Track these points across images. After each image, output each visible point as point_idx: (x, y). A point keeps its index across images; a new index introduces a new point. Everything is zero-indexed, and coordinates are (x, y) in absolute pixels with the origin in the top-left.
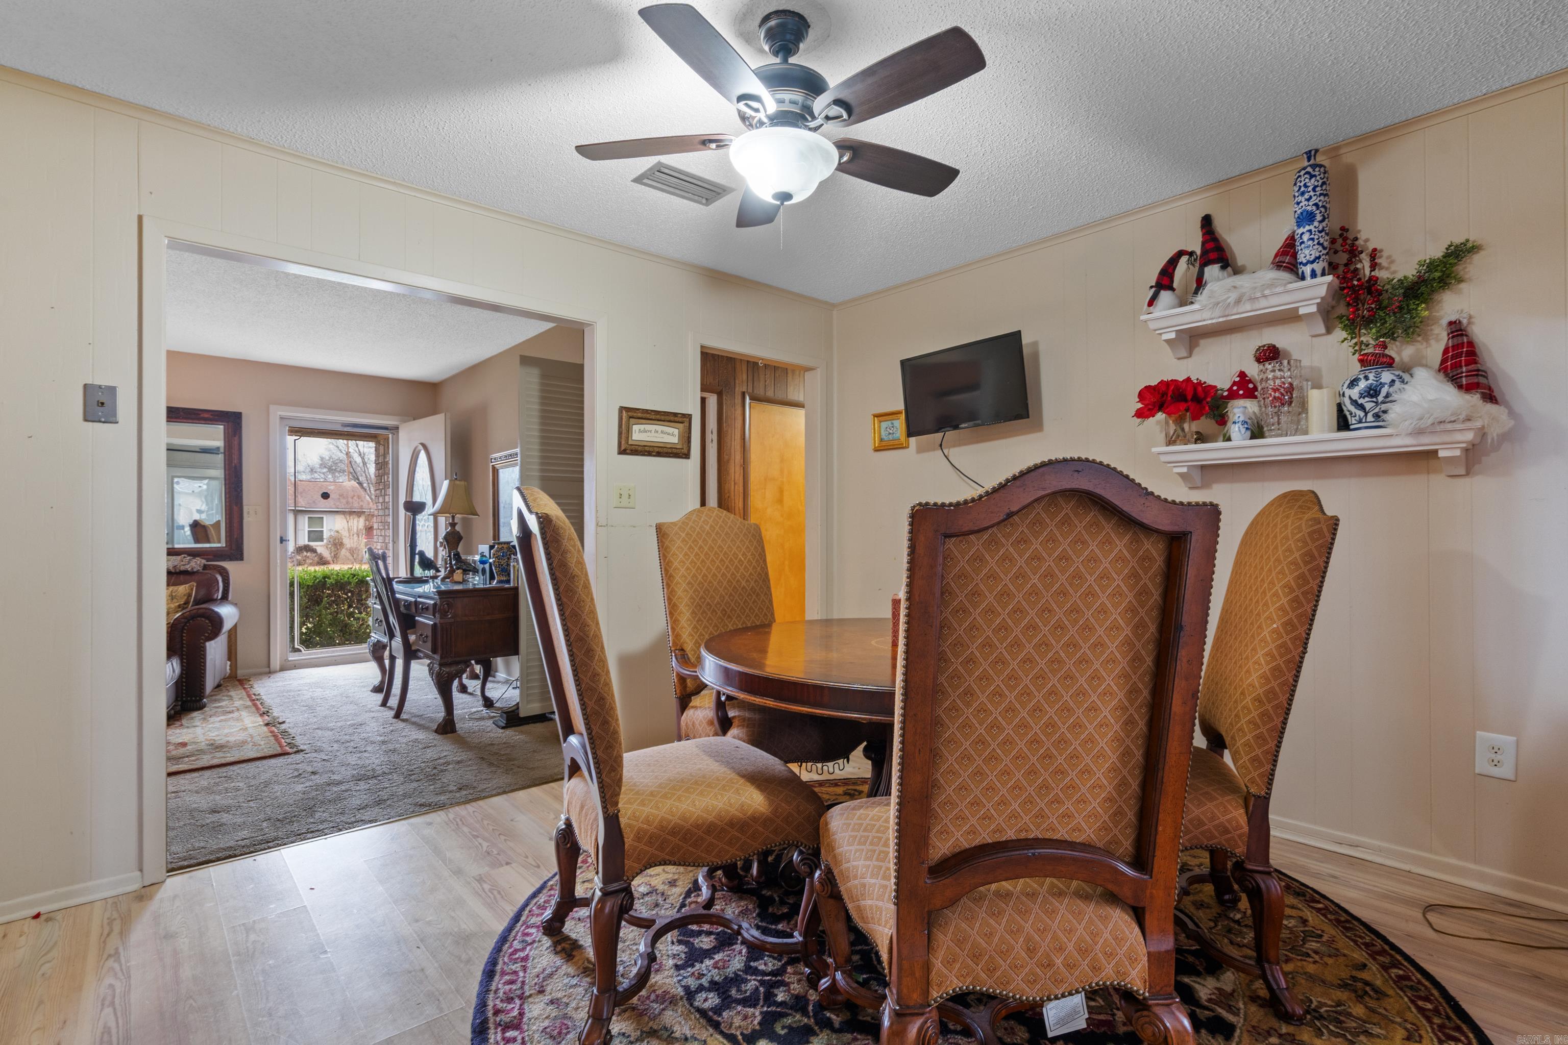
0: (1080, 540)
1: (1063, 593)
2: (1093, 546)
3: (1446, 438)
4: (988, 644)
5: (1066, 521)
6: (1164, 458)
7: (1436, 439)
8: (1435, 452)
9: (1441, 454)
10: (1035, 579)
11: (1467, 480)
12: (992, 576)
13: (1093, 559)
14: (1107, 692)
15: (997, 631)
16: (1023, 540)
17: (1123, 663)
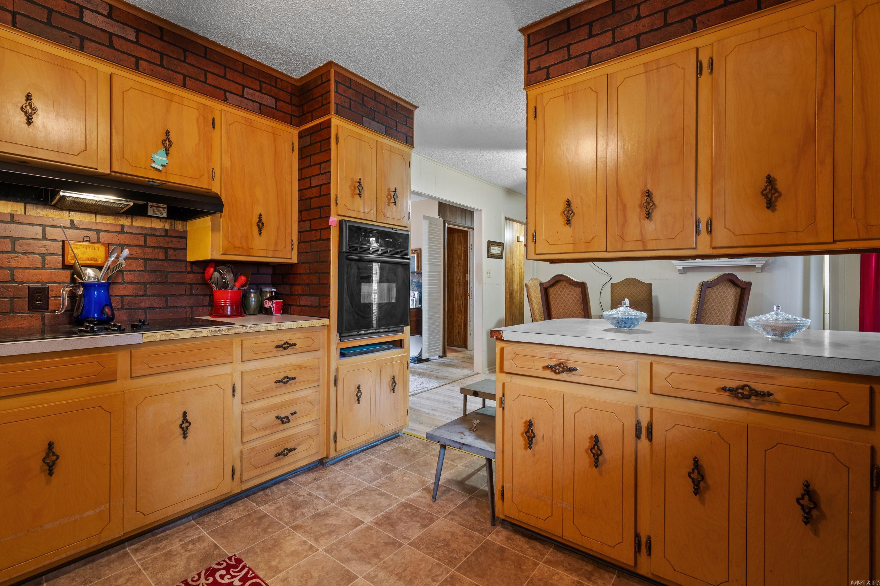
0: (727, 289)
1: (723, 299)
2: (729, 290)
3: (759, 262)
4: (710, 310)
5: (725, 285)
6: (675, 264)
7: (756, 262)
8: (755, 266)
9: (756, 266)
10: (719, 297)
11: (761, 273)
12: (712, 296)
13: (729, 292)
14: (729, 320)
15: (711, 307)
16: (718, 289)
17: (731, 314)
